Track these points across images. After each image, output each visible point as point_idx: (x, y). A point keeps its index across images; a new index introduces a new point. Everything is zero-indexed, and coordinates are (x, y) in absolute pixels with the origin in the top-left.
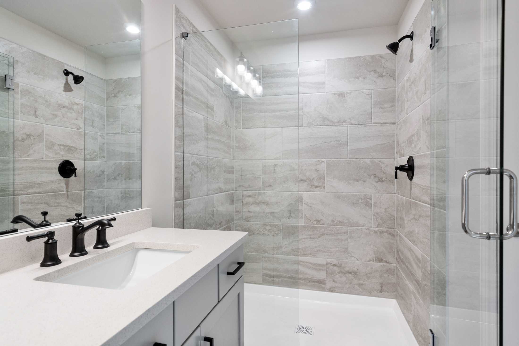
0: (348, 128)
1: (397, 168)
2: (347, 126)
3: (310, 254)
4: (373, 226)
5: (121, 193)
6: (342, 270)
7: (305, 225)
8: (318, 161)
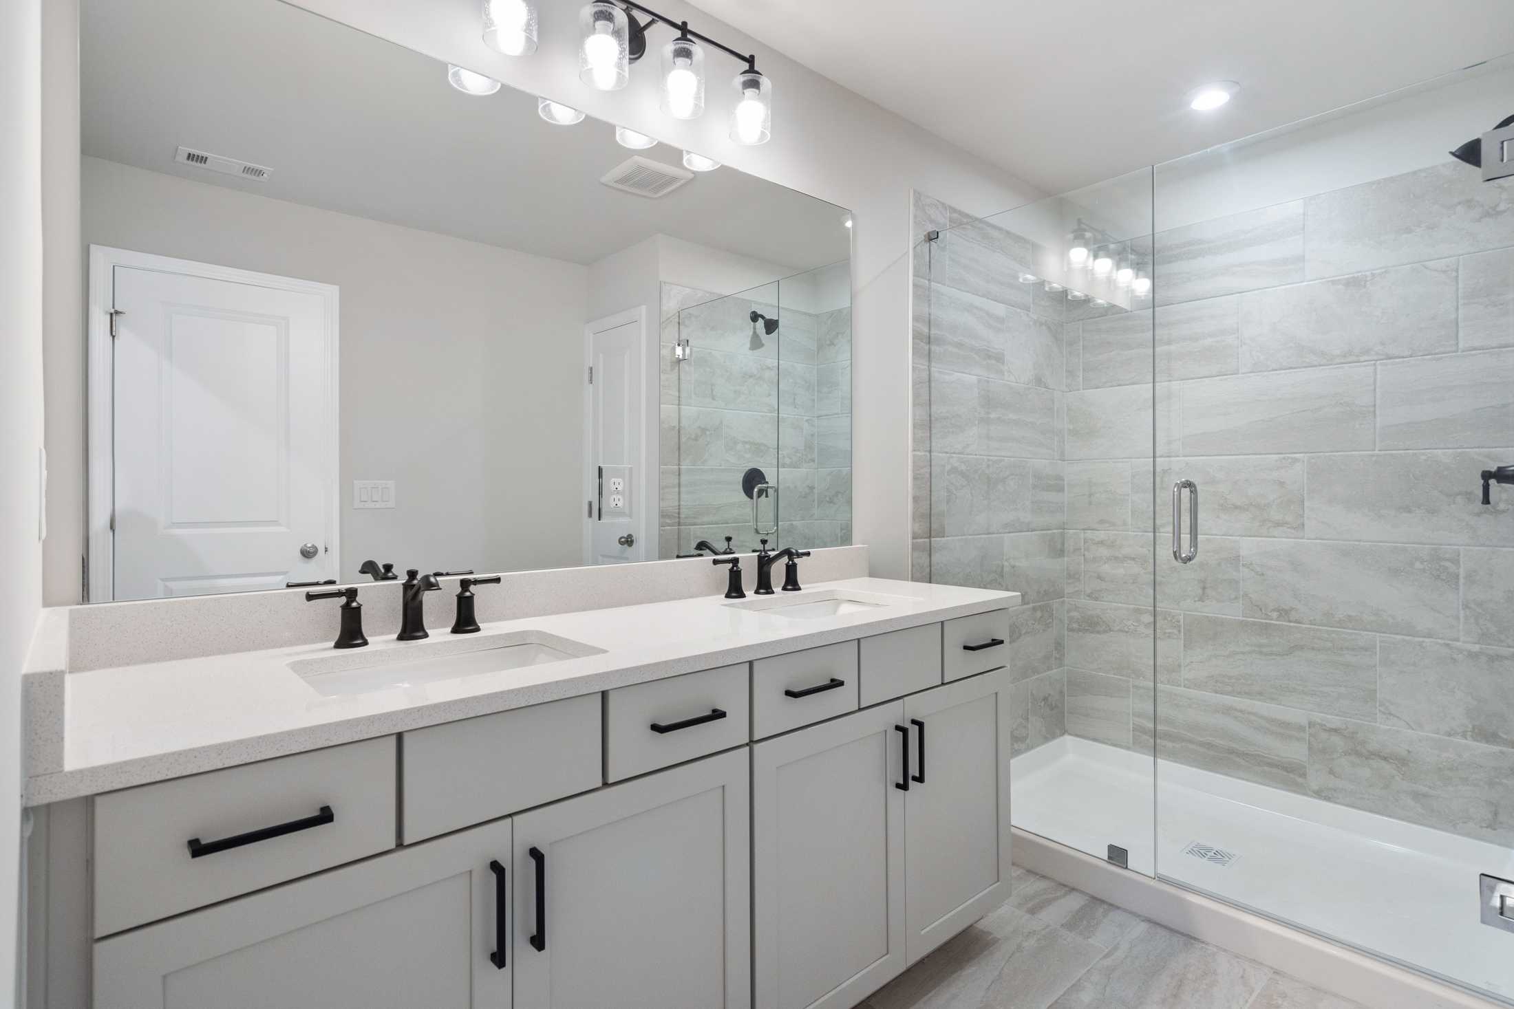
0: (1375, 369)
1: (1487, 476)
2: (1375, 364)
3: (1260, 694)
4: (1462, 639)
5: (842, 529)
6: (1359, 748)
7: (1244, 619)
8: (1284, 458)
